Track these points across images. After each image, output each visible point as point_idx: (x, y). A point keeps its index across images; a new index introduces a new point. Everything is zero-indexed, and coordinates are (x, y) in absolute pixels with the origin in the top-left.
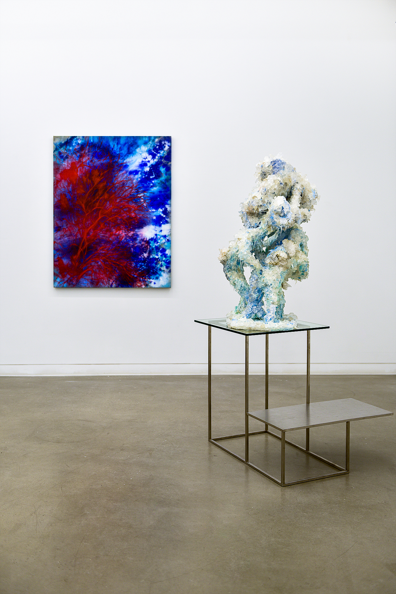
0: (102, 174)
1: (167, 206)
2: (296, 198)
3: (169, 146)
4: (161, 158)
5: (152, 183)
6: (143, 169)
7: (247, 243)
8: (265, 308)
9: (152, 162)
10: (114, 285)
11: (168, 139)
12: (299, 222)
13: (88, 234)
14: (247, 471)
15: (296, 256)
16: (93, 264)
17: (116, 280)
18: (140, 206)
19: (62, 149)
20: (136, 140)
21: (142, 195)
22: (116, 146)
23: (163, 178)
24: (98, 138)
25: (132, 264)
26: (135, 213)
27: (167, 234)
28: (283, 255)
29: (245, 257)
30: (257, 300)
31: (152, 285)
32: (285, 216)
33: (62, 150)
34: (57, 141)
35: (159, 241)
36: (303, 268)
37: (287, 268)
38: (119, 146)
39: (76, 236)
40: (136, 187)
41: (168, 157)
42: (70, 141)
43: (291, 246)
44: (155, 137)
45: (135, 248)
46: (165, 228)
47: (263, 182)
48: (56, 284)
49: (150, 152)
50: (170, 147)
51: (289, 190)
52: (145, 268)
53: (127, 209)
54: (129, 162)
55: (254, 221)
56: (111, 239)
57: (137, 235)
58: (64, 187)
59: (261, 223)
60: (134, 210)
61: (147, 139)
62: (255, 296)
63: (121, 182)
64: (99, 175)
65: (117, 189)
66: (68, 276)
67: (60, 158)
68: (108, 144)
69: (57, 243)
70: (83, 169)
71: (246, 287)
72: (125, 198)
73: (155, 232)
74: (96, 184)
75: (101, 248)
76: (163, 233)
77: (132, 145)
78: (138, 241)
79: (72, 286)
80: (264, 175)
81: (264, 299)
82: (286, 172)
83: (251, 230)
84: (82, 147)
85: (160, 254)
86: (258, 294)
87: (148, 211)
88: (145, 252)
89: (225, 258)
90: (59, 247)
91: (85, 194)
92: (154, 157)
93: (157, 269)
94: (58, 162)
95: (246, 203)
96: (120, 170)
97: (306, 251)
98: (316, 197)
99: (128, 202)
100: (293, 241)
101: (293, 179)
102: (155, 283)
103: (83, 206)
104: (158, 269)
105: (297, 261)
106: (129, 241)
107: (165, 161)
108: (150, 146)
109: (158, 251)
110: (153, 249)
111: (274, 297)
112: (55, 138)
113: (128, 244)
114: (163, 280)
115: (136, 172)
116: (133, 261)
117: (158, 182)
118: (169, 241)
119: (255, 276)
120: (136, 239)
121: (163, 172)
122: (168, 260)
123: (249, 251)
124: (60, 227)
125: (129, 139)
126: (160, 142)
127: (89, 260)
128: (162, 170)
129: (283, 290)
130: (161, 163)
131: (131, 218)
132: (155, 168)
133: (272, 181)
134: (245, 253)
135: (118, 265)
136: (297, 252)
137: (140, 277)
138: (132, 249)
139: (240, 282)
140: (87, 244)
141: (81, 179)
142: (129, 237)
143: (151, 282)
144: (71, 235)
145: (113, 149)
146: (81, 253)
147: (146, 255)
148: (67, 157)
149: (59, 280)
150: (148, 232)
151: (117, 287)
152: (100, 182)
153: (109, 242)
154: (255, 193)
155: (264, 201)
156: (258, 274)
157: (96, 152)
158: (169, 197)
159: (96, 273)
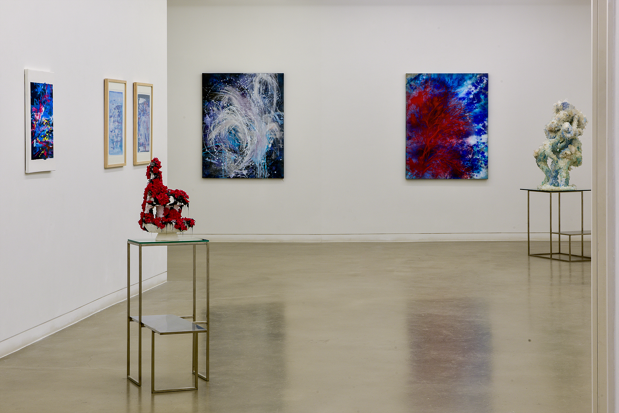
0: (440, 100)
1: (485, 122)
2: (575, 123)
3: (486, 80)
4: (481, 88)
5: (475, 106)
6: (468, 96)
7: (550, 147)
8: (559, 181)
9: (475, 91)
10: (448, 177)
11: (486, 75)
12: (577, 135)
13: (430, 142)
14: (552, 262)
15: (575, 153)
16: (433, 162)
17: (450, 174)
18: (467, 122)
19: (412, 82)
20: (464, 76)
21: (468, 114)
22: (450, 80)
23: (483, 102)
24: (437, 75)
25: (460, 162)
26: (463, 127)
27: (485, 142)
28: (569, 153)
29: (549, 154)
30: (555, 177)
31: (475, 177)
32: (569, 133)
33: (412, 83)
34: (409, 77)
35: (480, 146)
36: (579, 159)
37: (571, 159)
38: (452, 80)
39: (422, 143)
40: (464, 109)
41: (486, 88)
42: (418, 77)
43: (573, 148)
44: (477, 74)
45: (463, 151)
46: (484, 137)
47: (558, 115)
48: (408, 176)
49: (473, 85)
50: (487, 81)
51: (571, 119)
52: (470, 165)
53: (457, 124)
54: (459, 91)
55: (552, 135)
56: (446, 145)
57: (465, 142)
58: (414, 109)
59: (557, 136)
60: (463, 125)
61: (471, 75)
62: (554, 174)
63: (453, 105)
64: (438, 101)
65: (450, 110)
66: (417, 171)
67: (410, 89)
68: (444, 79)
69: (409, 148)
70: (427, 96)
71: (549, 170)
72: (456, 116)
73: (476, 140)
74: (436, 107)
75: (439, 151)
76: (483, 141)
77: (461, 80)
78: (465, 147)
79: (419, 178)
80: (558, 110)
81: (558, 176)
82: (570, 109)
83: (551, 140)
84: (426, 81)
85: (480, 155)
86: (555, 173)
87: (472, 125)
88: (470, 154)
89: (537, 155)
90: (410, 150)
91: (428, 114)
92: (476, 88)
93: (478, 166)
94: (409, 91)
95: (548, 125)
96: (453, 97)
97: (581, 151)
98: (586, 122)
99: (458, 119)
100: (574, 146)
101: (574, 112)
102: (477, 176)
103: (427, 122)
104: (479, 166)
105: (576, 156)
106: (459, 146)
107: (484, 91)
108: (473, 80)
109: (479, 154)
110: (475, 152)
111: (564, 174)
112: (407, 75)
113: (458, 149)
114: (482, 174)
115: (464, 99)
116: (462, 160)
117: (479, 105)
118: (486, 146)
119: (553, 164)
120: (463, 145)
121: (482, 99)
122: (486, 159)
123: (551, 151)
124: (411, 137)
125: (459, 75)
126: (481, 77)
127: (431, 160)
128: (482, 97)
129: (569, 171)
130: (481, 92)
131: (460, 130)
132: (477, 95)
133: (562, 114)
134: (549, 152)
135: (451, 163)
136: (576, 151)
137: (466, 171)
138: (461, 152)
139: (545, 168)
140: (429, 148)
141: (425, 103)
142: (459, 143)
143: (474, 175)
144: (418, 142)
145: (447, 82)
146: (425, 155)
147: (470, 156)
148: (415, 88)
149: (409, 174)
150: (472, 140)
151: (450, 179)
152: (439, 105)
153: (444, 147)
154: (553, 120)
155: (558, 125)
156: (555, 163)
157: (436, 84)
158: (486, 116)
159: (435, 169)
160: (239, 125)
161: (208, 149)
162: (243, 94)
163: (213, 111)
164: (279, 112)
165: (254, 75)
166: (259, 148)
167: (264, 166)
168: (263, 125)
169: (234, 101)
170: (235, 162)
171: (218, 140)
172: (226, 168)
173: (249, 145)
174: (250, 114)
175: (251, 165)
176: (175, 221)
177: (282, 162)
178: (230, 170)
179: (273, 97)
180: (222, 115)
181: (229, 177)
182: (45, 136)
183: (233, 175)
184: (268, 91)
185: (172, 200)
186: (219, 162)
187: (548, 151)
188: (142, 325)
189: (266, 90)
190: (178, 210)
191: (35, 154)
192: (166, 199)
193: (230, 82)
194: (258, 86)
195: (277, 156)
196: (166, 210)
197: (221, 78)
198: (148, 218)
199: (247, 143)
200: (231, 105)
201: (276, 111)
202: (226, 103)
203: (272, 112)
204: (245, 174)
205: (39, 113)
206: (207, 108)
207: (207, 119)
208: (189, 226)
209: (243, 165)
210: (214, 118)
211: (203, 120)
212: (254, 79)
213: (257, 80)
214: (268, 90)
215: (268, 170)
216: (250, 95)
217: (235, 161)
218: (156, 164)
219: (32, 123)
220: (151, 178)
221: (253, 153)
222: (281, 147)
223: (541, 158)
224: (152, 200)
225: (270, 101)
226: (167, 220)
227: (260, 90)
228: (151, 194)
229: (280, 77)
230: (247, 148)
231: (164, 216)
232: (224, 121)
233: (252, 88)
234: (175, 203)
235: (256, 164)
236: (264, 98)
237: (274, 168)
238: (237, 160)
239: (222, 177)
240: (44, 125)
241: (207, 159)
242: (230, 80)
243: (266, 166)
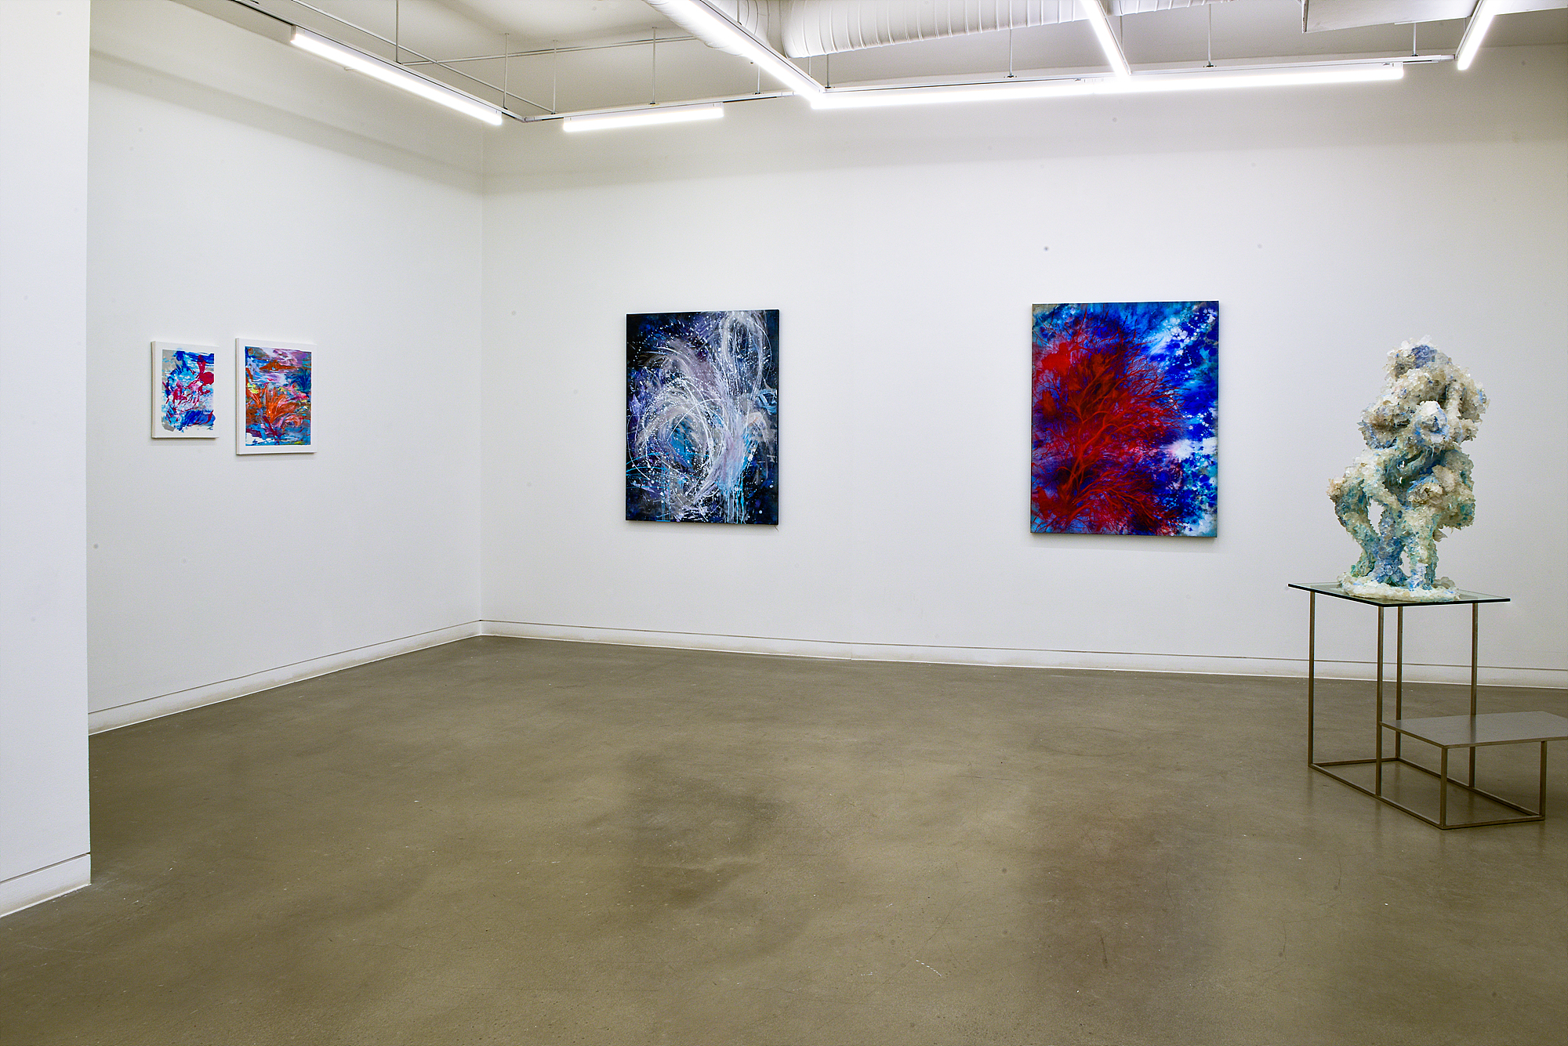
0: (1107, 361)
1: (1211, 410)
2: (1453, 404)
3: (1214, 316)
4: (1202, 334)
5: (1188, 374)
6: (1172, 352)
7: (1377, 470)
8: (1405, 568)
9: (1187, 341)
10: (1125, 531)
11: (1214, 305)
12: (1460, 439)
13: (1085, 452)
14: (1378, 808)
15: (1455, 491)
16: (1092, 498)
17: (1129, 524)
18: (1168, 410)
19: (1046, 322)
20: (1162, 307)
21: (1171, 392)
22: (1129, 317)
23: (1205, 366)
24: (1101, 307)
25: (1153, 499)
26: (1159, 421)
27: (1211, 453)
28: (1436, 489)
29: (1375, 492)
30: (1392, 556)
31: (1187, 532)
32: (1438, 431)
33: (1046, 325)
34: (1039, 311)
35: (1198, 464)
36: (1466, 508)
37: (1443, 509)
38: (1135, 318)
39: (1066, 454)
40: (1161, 380)
41: (1214, 333)
42: (1057, 311)
43: (1447, 476)
44: (1193, 303)
45: (1159, 474)
46: (1208, 444)
47: (1400, 381)
48: (1035, 527)
49: (1184, 327)
50: (1217, 318)
51: (1441, 392)
52: (1175, 505)
53: (1147, 415)
54: (1150, 342)
55: (1384, 437)
56: (1120, 460)
57: (1163, 455)
58: (1048, 381)
59: (1398, 441)
60: (1158, 416)
61: (1179, 306)
62: (1389, 550)
63: (1137, 372)
64: (1104, 362)
65: (1130, 384)
66: (1054, 516)
67: (1042, 337)
68: (1117, 315)
69: (1037, 466)
70: (1077, 352)
71: (1374, 536)
72: (1143, 397)
73: (1191, 450)
74: (1097, 376)
75: (1106, 474)
76: (1205, 452)
77: (1155, 316)
78: (1163, 464)
79: (1059, 531)
80: (1400, 369)
81: (1403, 555)
82: (1437, 364)
83: (1380, 451)
84: (1077, 320)
85: (1199, 484)
86: (1394, 547)
87: (1180, 416)
88: (1176, 481)
89: (1338, 493)
90: (1040, 471)
91: (1080, 391)
92: (1190, 334)
93: (1194, 508)
94: (1039, 342)
95: (1372, 410)
96: (1136, 355)
97: (1471, 484)
98: (1484, 401)
99: (1148, 404)
100: (1450, 469)
101: (1449, 375)
102: (1191, 530)
103: (1078, 409)
104: (1196, 507)
105: (1457, 499)
106: (1150, 463)
107: (1208, 340)
108: (1184, 316)
109: (1197, 480)
110: (1188, 476)
111: (1422, 552)
112: (1035, 307)
113: (1149, 468)
114: (1203, 525)
115: (1162, 357)
116: (1156, 494)
117: (1197, 372)
118: (1214, 463)
119: (1387, 520)
120: (1160, 461)
121: (1204, 357)
122: (1212, 493)
123: (1381, 482)
124: (1042, 441)
125: (1150, 306)
126: (1201, 310)
127: (1086, 491)
128: (1204, 353)
129: (1435, 542)
130: (1202, 342)
131: (1153, 427)
132: (1192, 351)
133: (1415, 379)
134: (1376, 485)
135: (1133, 500)
136: (1457, 484)
137: (1167, 519)
138: (1155, 476)
139: (1363, 529)
140: (1083, 467)
141: (1074, 368)
142: (1149, 456)
143: (1185, 527)
145: (1124, 322)
146: (1074, 481)
147: (1176, 485)
148: (1053, 336)
149: (1038, 521)
150: (1181, 450)
151: (1129, 534)
152: (1106, 372)
153: (1118, 464)
154: (1387, 396)
155: (1401, 409)
156: (1393, 517)
157: (1098, 327)
158: (1214, 395)
159: (1096, 512)
160: (693, 415)
161: (636, 463)
162: (700, 354)
163: (646, 388)
164: (768, 390)
165: (722, 315)
166: (730, 462)
167: (740, 498)
168: (737, 415)
169: (685, 369)
170: (685, 491)
171: (655, 443)
172: (668, 501)
173: (711, 455)
174: (713, 393)
175: (715, 496)
177: (775, 493)
178: (676, 505)
179: (757, 359)
180: (663, 395)
181: (674, 520)
183: (682, 515)
184: (748, 347)
186: (655, 489)
187: (1373, 482)
189: (744, 345)
193: (676, 331)
194: (729, 337)
195: (764, 479)
197: (660, 322)
199: (707, 453)
200: (677, 375)
201: (763, 387)
202: (668, 373)
203: (755, 389)
204: (704, 515)
206: (634, 383)
207: (634, 403)
209: (699, 497)
210: (647, 403)
211: (627, 407)
212: (721, 323)
213: (727, 324)
214: (748, 345)
215: (747, 507)
216: (714, 355)
217: (685, 488)
221: (718, 473)
222: (772, 460)
223: (1349, 503)
225: (751, 366)
227: (731, 345)
229: (771, 318)
230: (707, 463)
232: (666, 409)
233: (718, 342)
235: (725, 494)
236: (740, 360)
237: (758, 504)
238: (688, 486)
239: (661, 519)
241: (634, 483)
242: (676, 325)
243: (742, 499)
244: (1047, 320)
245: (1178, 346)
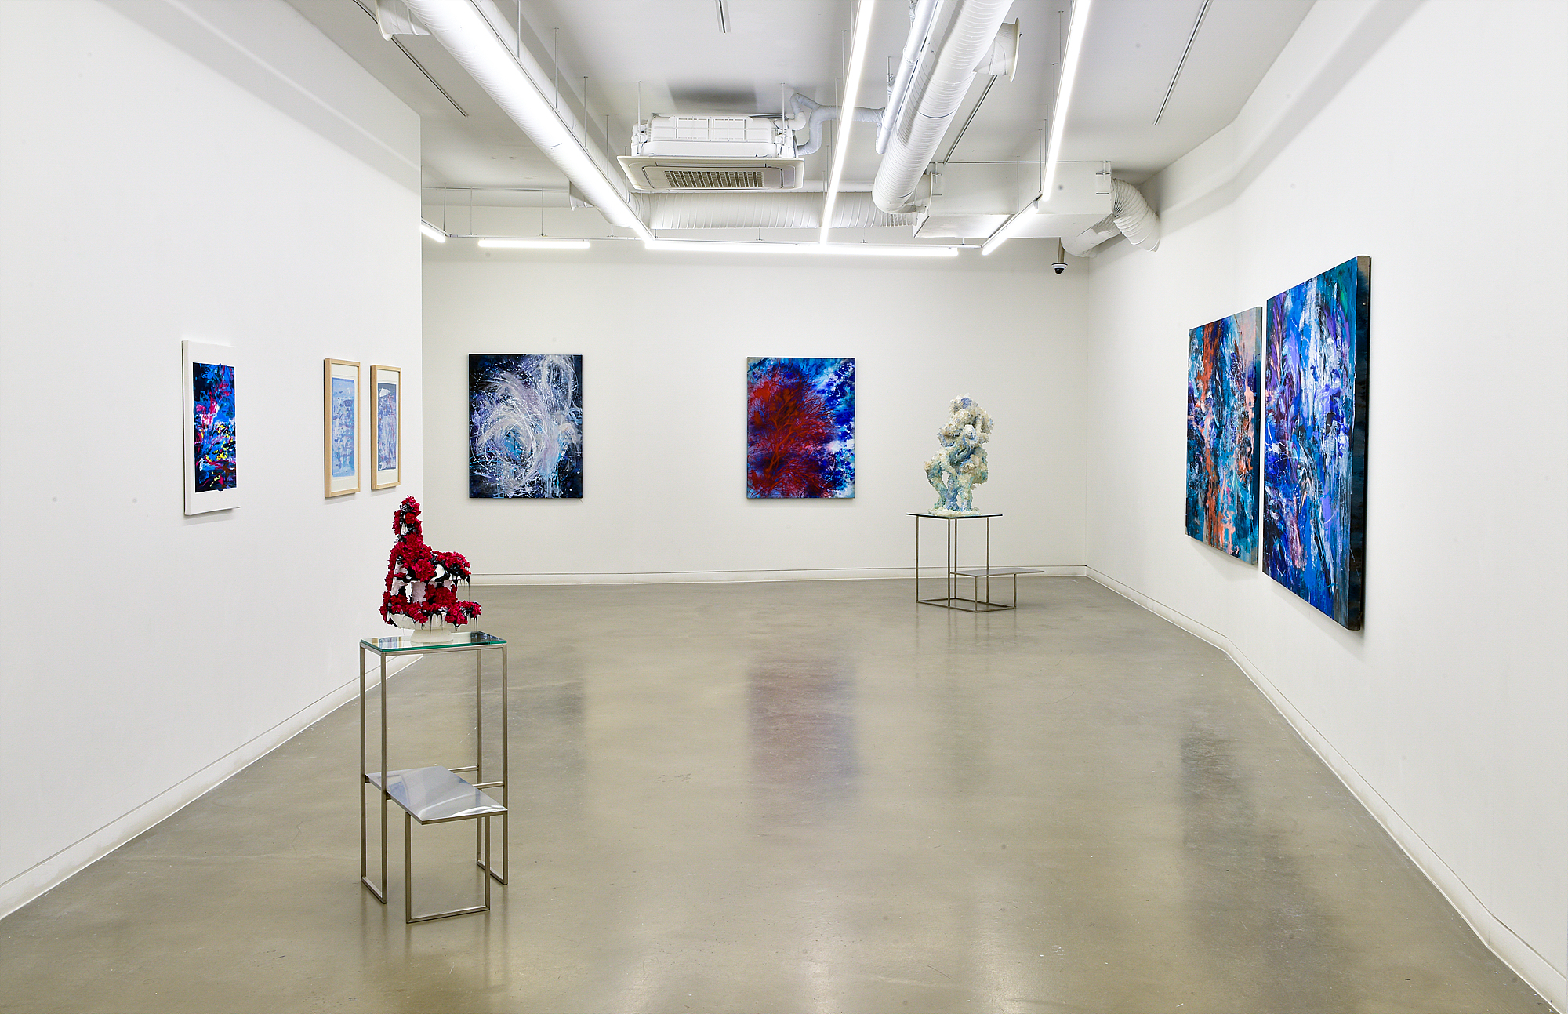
0: (792, 393)
1: (851, 423)
2: (979, 425)
4: (846, 378)
5: (838, 401)
6: (830, 388)
7: (946, 457)
8: (959, 503)
9: (838, 382)
10: (803, 496)
11: (853, 361)
12: (982, 442)
13: (780, 448)
15: (980, 466)
16: (784, 476)
17: (805, 491)
18: (827, 423)
20: (823, 361)
21: (829, 412)
22: (805, 367)
23: (848, 397)
24: (789, 360)
25: (819, 476)
26: (822, 429)
27: (851, 449)
28: (972, 465)
29: (945, 467)
30: (953, 497)
31: (838, 495)
32: (972, 438)
33: (756, 370)
34: (752, 362)
35: (844, 455)
36: (984, 474)
37: (975, 474)
38: (808, 367)
39: (768, 450)
40: (823, 405)
41: (852, 378)
42: (763, 362)
43: (976, 459)
44: (841, 359)
45: (822, 461)
46: (849, 442)
47: (956, 414)
48: (750, 494)
49: (836, 373)
50: (854, 368)
51: (974, 420)
52: (831, 479)
53: (815, 426)
54: (817, 382)
55: (949, 441)
56: (800, 453)
57: (824, 449)
58: (757, 405)
59: (955, 443)
60: (822, 427)
61: (833, 361)
62: (952, 494)
63: (809, 400)
64: (790, 394)
65: (805, 407)
66: (761, 487)
67: (753, 378)
68: (797, 365)
69: (751, 457)
70: (775, 388)
71: (945, 488)
72: (813, 415)
73: (840, 447)
74: (786, 402)
75: (792, 461)
76: (848, 448)
77: (820, 367)
78: (824, 455)
79: (765, 496)
80: (956, 409)
81: (958, 496)
82: (972, 407)
83: (947, 448)
84: (775, 367)
85: (845, 467)
86: (955, 493)
87: (834, 427)
88: (832, 465)
89: (928, 468)
90: (753, 460)
91: (776, 411)
92: (840, 377)
94: (752, 381)
95: (944, 428)
96: (809, 390)
97: (986, 463)
98: (993, 423)
99: (816, 419)
100: (978, 456)
101: (977, 412)
102: (841, 494)
103: (775, 423)
104: (843, 480)
105: (980, 470)
106: (817, 455)
107: (850, 381)
108: (836, 367)
109: (843, 464)
110: (838, 462)
111: (966, 494)
112: (749, 359)
113: (816, 458)
114: (847, 491)
115: (824, 391)
116: (821, 473)
117: (844, 400)
118: (853, 454)
119: (951, 480)
120: (823, 453)
121: (847, 391)
122: (851, 472)
123: (948, 463)
124: (753, 442)
125: (817, 361)
126: (845, 363)
127: (780, 472)
128: (847, 389)
129: (971, 490)
130: (846, 383)
131: (819, 433)
132: (841, 387)
133: (963, 414)
135: (807, 477)
136: (981, 463)
137: (827, 488)
138: (820, 462)
139: (940, 485)
140: (778, 457)
141: (773, 397)
142: (817, 451)
143: (836, 493)
144: (763, 449)
145: (802, 370)
146: (773, 466)
147: (832, 468)
148: (760, 377)
149: (752, 491)
150: (834, 447)
151: (805, 497)
152: (790, 401)
153: (798, 456)
154: (950, 422)
155: (957, 428)
156: (953, 479)
157: (787, 372)
158: (852, 414)
159: (786, 484)
160: (520, 425)
161: (477, 458)
162: (526, 383)
163: (485, 406)
164: (576, 408)
165: (542, 357)
166: (548, 456)
167: (556, 481)
168: (553, 425)
169: (514, 393)
170: (515, 477)
171: (491, 446)
172: (502, 484)
173: (534, 452)
174: (536, 410)
175: (538, 480)
176: (445, 608)
177: (580, 476)
178: (508, 487)
179: (568, 388)
180: (497, 411)
181: (507, 497)
182: (220, 452)
183: (513, 493)
184: (561, 380)
185: (440, 571)
186: (492, 476)
187: (945, 463)
188: (386, 795)
189: (558, 378)
190: (450, 588)
191: (202, 483)
192: (429, 570)
193: (507, 367)
194: (547, 372)
195: (573, 468)
196: (429, 588)
197: (495, 360)
198: (397, 604)
199: (532, 451)
200: (509, 397)
201: (572, 406)
202: (502, 395)
203: (566, 408)
204: (529, 493)
205: (209, 415)
206: (475, 402)
207: (475, 416)
208: (471, 617)
209: (526, 481)
210: (485, 416)
211: (470, 419)
212: (541, 363)
213: (546, 364)
214: (561, 378)
215: (561, 487)
216: (536, 385)
217: (515, 474)
218: (410, 508)
219: (196, 431)
220: (402, 534)
221: (539, 464)
222: (579, 455)
223: (934, 473)
224: (405, 571)
225: (563, 392)
226: (431, 607)
227: (549, 377)
228: (402, 562)
229: (577, 361)
230: (531, 457)
231: (425, 600)
232: (500, 420)
233: (539, 375)
234: (446, 577)
235: (544, 478)
236: (556, 388)
237: (569, 484)
238: (518, 473)
239: (497, 496)
240: (218, 434)
241: (476, 472)
242: (508, 363)
243: (558, 481)
244: (757, 367)
245: (832, 385)
